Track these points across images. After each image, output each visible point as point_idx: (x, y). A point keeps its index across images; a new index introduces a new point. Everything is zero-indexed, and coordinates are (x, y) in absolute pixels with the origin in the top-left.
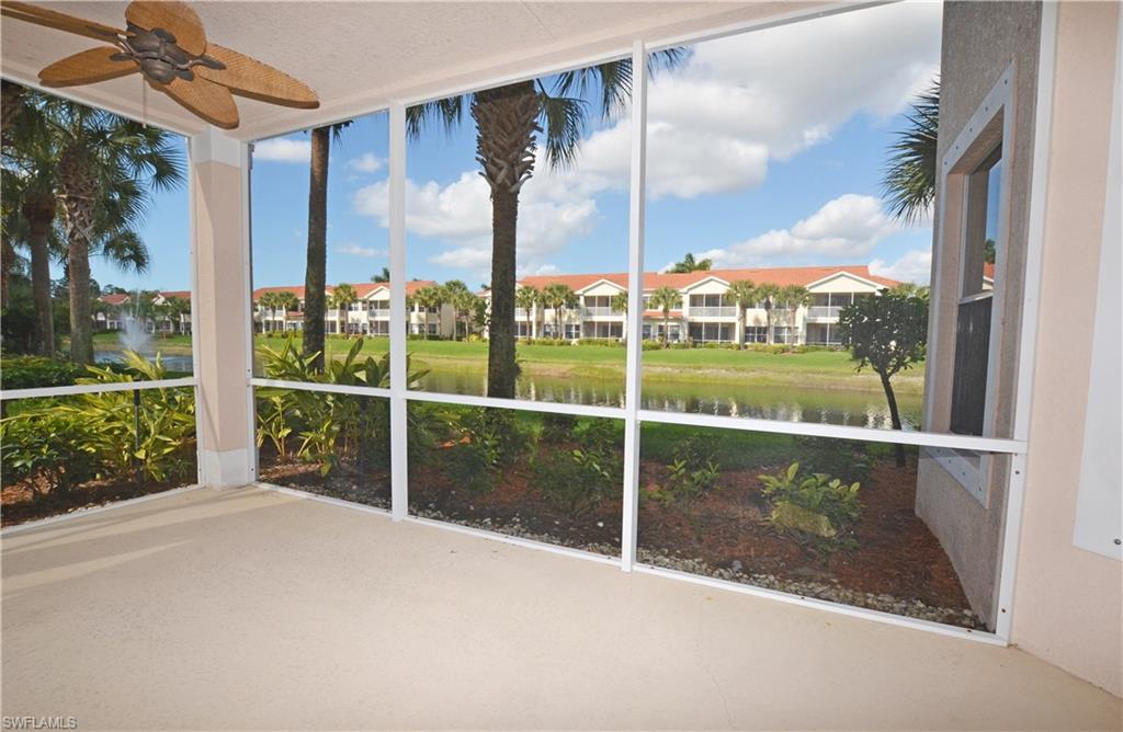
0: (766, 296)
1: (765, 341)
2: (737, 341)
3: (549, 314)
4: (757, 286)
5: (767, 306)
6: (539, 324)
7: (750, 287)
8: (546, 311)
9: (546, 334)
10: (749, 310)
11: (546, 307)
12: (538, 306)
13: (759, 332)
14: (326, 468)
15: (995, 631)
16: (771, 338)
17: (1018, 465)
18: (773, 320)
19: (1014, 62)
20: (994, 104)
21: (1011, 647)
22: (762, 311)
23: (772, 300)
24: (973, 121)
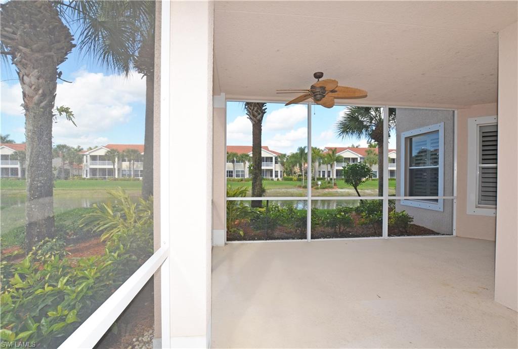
0: (233, 157)
1: (232, 176)
3: (125, 165)
5: (233, 162)
6: (119, 170)
8: (123, 163)
9: (123, 175)
11: (124, 160)
12: (119, 160)
13: (229, 173)
14: (241, 233)
15: (452, 234)
16: (234, 174)
17: (455, 201)
18: (235, 168)
19: (443, 123)
20: (433, 128)
21: (457, 236)
22: (231, 164)
23: (235, 159)
24: (421, 129)
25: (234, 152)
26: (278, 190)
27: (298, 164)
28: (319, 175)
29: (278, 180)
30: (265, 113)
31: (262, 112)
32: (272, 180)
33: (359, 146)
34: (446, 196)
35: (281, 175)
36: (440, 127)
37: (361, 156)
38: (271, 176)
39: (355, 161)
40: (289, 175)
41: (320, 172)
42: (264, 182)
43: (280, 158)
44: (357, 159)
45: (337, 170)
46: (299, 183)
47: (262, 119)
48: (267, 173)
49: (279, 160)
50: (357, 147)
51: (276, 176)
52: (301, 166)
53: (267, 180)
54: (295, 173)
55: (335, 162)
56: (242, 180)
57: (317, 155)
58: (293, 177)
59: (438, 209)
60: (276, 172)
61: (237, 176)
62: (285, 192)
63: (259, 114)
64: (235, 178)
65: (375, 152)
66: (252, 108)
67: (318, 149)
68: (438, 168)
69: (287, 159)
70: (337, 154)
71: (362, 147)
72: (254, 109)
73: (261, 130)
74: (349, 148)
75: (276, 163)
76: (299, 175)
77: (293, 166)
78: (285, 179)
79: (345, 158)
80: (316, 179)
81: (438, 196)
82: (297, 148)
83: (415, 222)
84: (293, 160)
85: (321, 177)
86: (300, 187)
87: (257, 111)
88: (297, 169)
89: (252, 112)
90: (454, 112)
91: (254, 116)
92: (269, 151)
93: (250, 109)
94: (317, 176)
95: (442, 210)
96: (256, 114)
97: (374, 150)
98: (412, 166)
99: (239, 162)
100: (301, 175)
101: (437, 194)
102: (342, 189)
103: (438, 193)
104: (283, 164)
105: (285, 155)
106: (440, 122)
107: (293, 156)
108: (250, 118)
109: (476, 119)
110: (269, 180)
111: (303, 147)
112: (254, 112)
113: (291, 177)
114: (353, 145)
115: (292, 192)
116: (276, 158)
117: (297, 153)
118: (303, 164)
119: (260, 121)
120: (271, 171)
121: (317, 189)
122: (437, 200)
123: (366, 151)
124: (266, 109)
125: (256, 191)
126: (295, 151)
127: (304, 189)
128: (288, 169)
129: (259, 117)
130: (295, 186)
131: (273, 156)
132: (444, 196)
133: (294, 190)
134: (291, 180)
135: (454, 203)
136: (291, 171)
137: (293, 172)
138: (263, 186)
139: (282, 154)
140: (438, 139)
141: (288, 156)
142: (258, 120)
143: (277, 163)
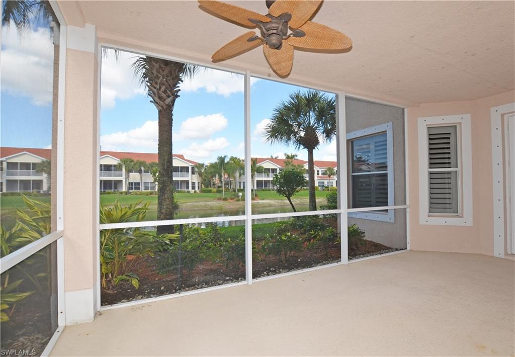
0: (140, 166)
1: (139, 189)
2: (124, 189)
4: (135, 161)
5: (140, 171)
7: (132, 161)
10: (131, 174)
13: (135, 185)
14: (135, 283)
15: (406, 249)
16: (142, 187)
17: (408, 210)
18: (143, 179)
19: (391, 123)
20: (379, 129)
21: (411, 250)
22: (138, 174)
23: (143, 169)
24: (365, 130)
25: (142, 160)
26: (195, 203)
27: (217, 175)
28: (240, 186)
29: (195, 192)
30: (177, 96)
31: (173, 94)
32: (189, 192)
33: (278, 157)
34: (398, 205)
35: (199, 187)
36: (388, 127)
37: (280, 167)
38: (188, 187)
39: (275, 172)
40: (208, 187)
41: (240, 183)
42: (176, 195)
43: (197, 168)
44: (276, 169)
45: (257, 181)
46: (218, 195)
47: (173, 105)
48: (182, 185)
49: (196, 170)
50: (275, 158)
51: (193, 188)
52: (220, 177)
53: (182, 192)
54: (214, 185)
55: (256, 173)
56: (151, 193)
57: (238, 165)
58: (212, 189)
59: (388, 220)
60: (193, 183)
61: (146, 188)
62: (203, 205)
63: (169, 97)
64: (143, 191)
65: (292, 163)
66: (158, 87)
67: (239, 159)
68: (387, 173)
69: (205, 169)
70: (258, 165)
71: (280, 158)
72: (160, 88)
73: (172, 120)
74: (268, 159)
75: (193, 173)
76: (219, 187)
77: (212, 177)
78: (203, 191)
79: (266, 169)
80: (237, 191)
81: (387, 205)
82: (217, 157)
83: (368, 237)
84: (212, 170)
85: (242, 188)
86: (220, 199)
87: (165, 92)
88: (216, 180)
89: (158, 93)
90: (403, 109)
91: (160, 98)
92: (184, 159)
93: (155, 88)
94: (238, 187)
95: (393, 221)
96: (164, 95)
97: (292, 162)
98: (355, 172)
99: (147, 172)
100: (221, 187)
101: (386, 204)
102: (263, 200)
103: (387, 202)
104: (200, 174)
105: (202, 165)
106: (388, 122)
107: (213, 166)
108: (155, 102)
109: (425, 118)
110: (184, 192)
111: (223, 156)
112: (160, 92)
113: (210, 188)
114: (272, 157)
115: (212, 205)
116: (192, 168)
117: (216, 163)
118: (223, 175)
119: (170, 107)
120: (187, 182)
121: (238, 200)
122: (387, 211)
123: (285, 162)
124: (180, 90)
125: (165, 207)
126: (214, 160)
127: (225, 202)
128: (207, 180)
129: (168, 101)
130: (214, 199)
131: (190, 165)
132: (395, 205)
133: (214, 202)
134: (210, 191)
135: (407, 213)
136: (210, 182)
137: (212, 183)
138: (175, 200)
139: (199, 164)
140: (386, 141)
141: (207, 166)
142: (167, 105)
143: (195, 174)
